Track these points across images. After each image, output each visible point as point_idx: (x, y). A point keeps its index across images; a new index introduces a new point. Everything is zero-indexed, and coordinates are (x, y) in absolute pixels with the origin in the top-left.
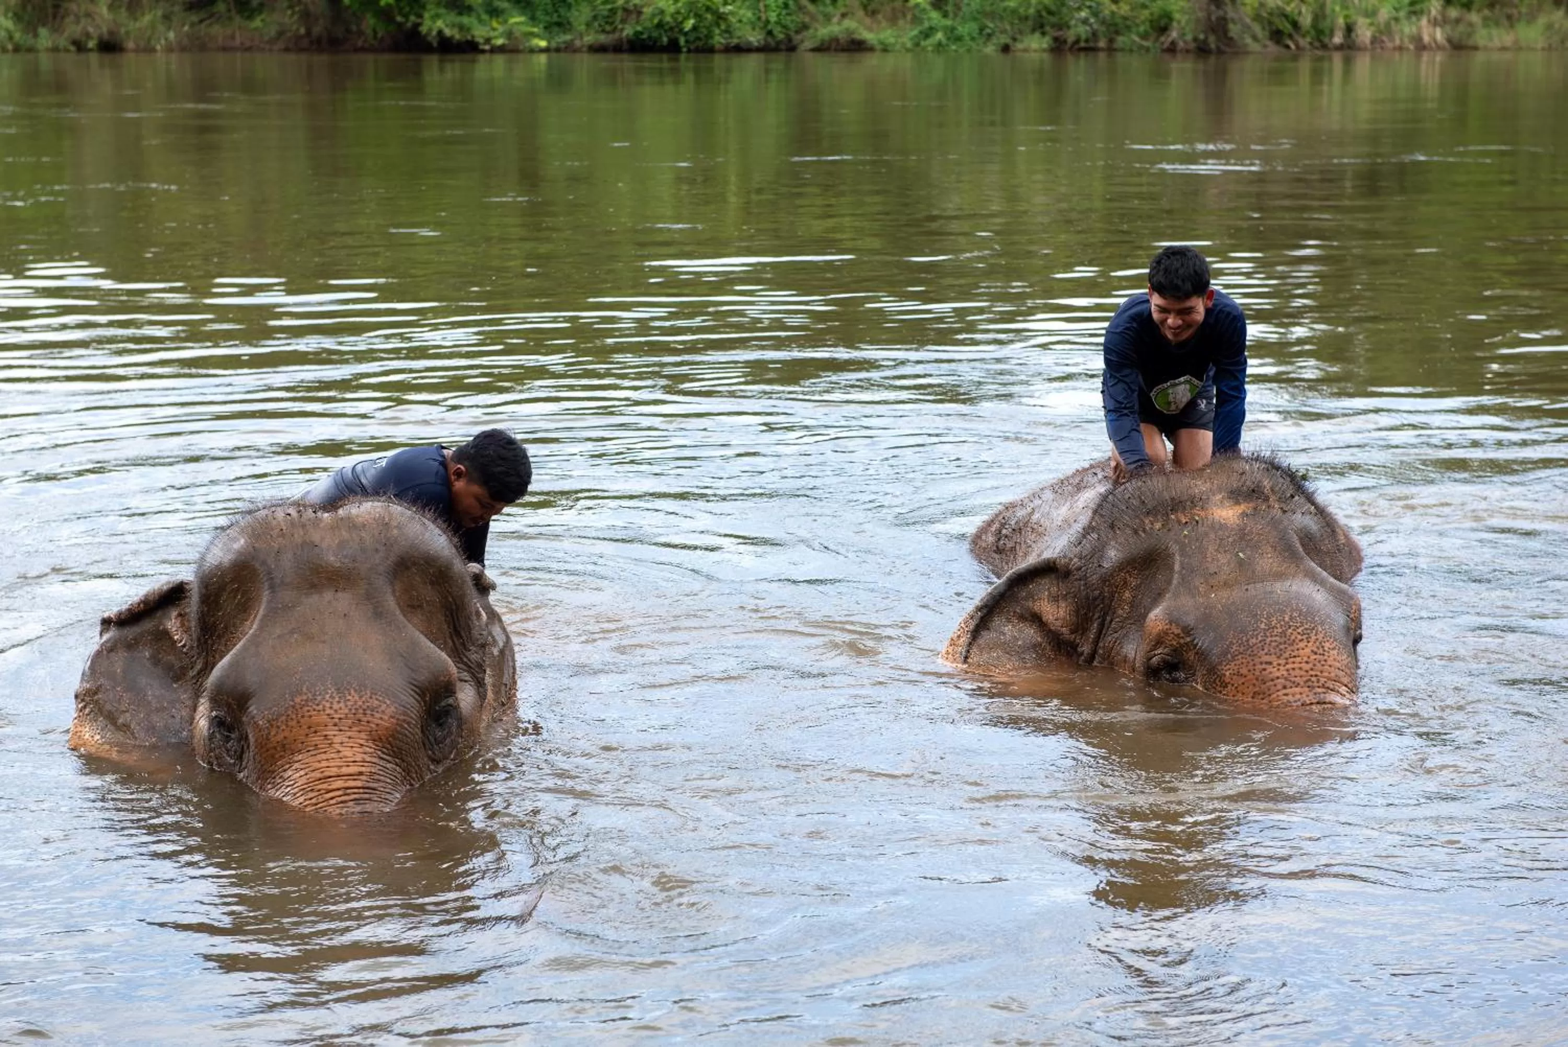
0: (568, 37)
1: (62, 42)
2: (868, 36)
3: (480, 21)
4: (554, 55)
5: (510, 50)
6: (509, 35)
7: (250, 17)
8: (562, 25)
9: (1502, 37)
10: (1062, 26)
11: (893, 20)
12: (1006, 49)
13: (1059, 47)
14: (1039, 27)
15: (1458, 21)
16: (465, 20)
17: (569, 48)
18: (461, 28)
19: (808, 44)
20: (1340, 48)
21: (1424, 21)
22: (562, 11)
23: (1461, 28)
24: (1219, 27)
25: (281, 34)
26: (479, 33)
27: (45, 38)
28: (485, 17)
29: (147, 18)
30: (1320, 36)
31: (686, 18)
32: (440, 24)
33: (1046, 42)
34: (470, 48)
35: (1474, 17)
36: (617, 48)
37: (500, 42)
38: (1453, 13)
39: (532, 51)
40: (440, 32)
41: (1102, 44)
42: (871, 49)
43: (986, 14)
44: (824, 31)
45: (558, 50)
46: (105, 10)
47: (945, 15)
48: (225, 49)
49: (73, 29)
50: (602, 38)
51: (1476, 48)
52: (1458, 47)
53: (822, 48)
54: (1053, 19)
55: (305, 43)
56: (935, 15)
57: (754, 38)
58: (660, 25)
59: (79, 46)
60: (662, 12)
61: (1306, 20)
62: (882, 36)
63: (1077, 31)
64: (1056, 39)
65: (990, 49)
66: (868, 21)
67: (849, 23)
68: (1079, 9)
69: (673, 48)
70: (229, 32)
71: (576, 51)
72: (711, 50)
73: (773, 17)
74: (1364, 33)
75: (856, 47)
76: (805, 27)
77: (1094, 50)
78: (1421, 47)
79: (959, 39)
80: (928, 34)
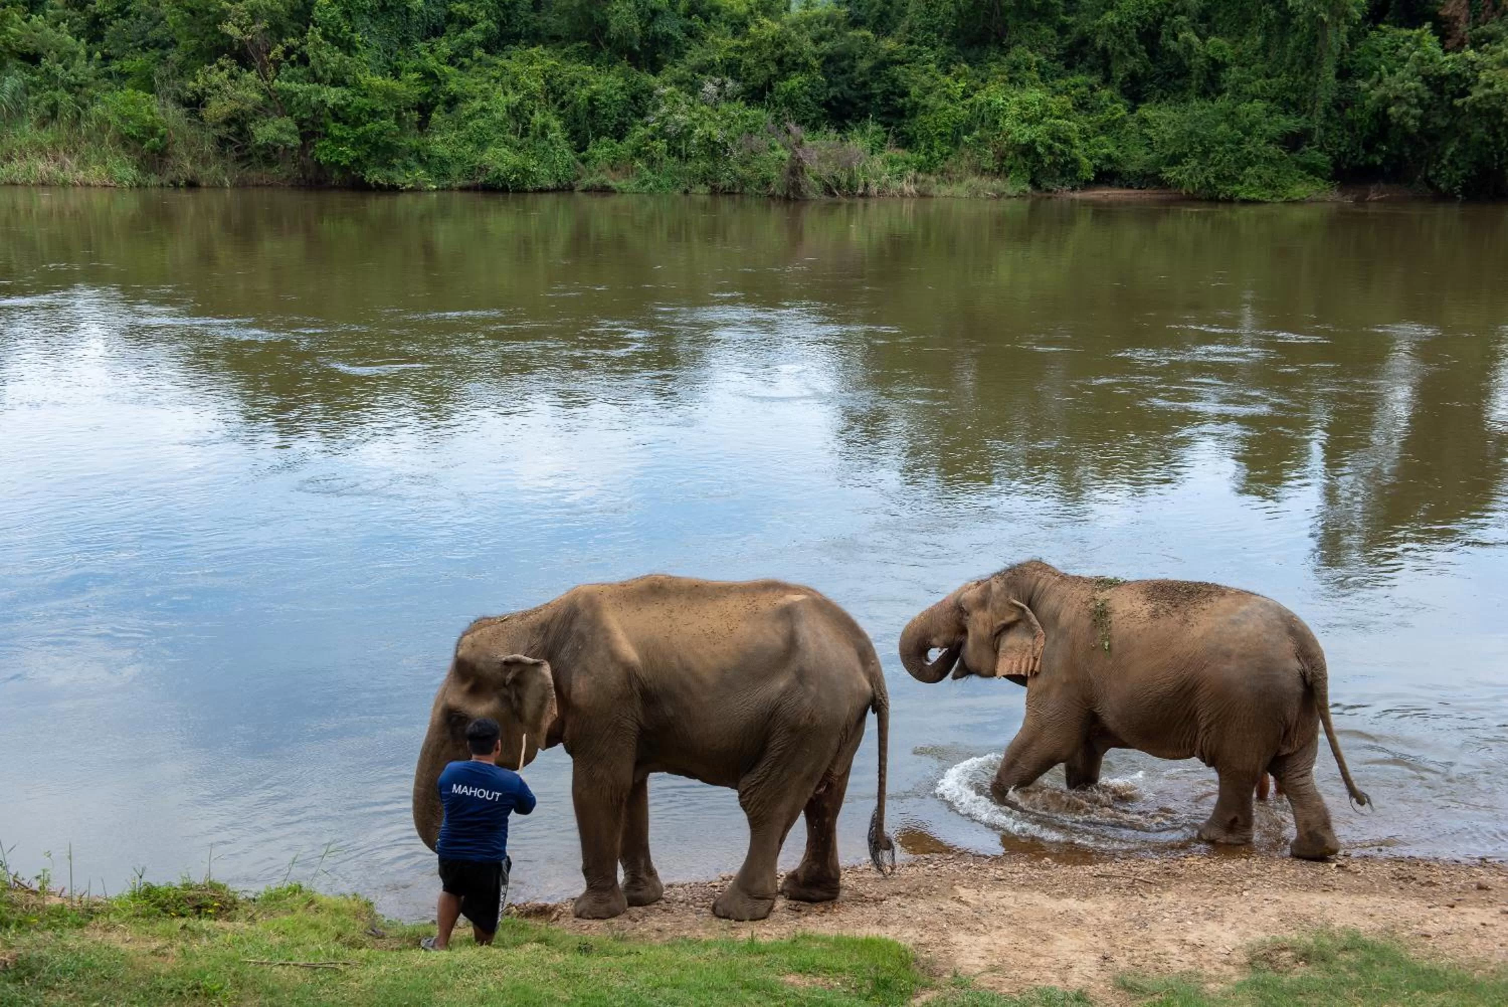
0: (448, 182)
1: (165, 181)
2: (611, 183)
3: (400, 173)
4: (440, 193)
5: (416, 190)
6: (415, 181)
7: (272, 166)
8: (446, 175)
9: (946, 190)
10: (717, 180)
11: (626, 175)
12: (686, 192)
13: (714, 192)
14: (704, 180)
15: (924, 181)
16: (390, 174)
17: (450, 189)
18: (388, 178)
19: (580, 188)
20: (862, 196)
21: (905, 182)
22: (445, 167)
23: (925, 185)
24: (796, 187)
25: (288, 177)
26: (399, 180)
27: (153, 179)
28: (402, 170)
29: (213, 168)
30: (851, 187)
31: (511, 174)
32: (376, 176)
33: (707, 189)
34: (394, 189)
35: (932, 179)
36: (475, 189)
37: (410, 186)
38: (921, 177)
39: (428, 191)
40: (376, 182)
41: (737, 190)
42: (614, 192)
43: (676, 173)
44: (588, 181)
45: (443, 189)
46: (188, 165)
47: (654, 173)
48: (257, 185)
49: (170, 175)
50: (467, 182)
51: (932, 196)
52: (923, 195)
53: (587, 190)
54: (712, 176)
55: (303, 182)
56: (648, 173)
57: (551, 184)
58: (498, 177)
59: (176, 185)
60: (499, 170)
61: (844, 180)
62: (619, 184)
63: (725, 183)
64: (713, 187)
65: (677, 192)
66: (612, 174)
67: (602, 177)
68: (725, 171)
69: (505, 190)
70: (260, 174)
71: (452, 190)
72: (526, 191)
73: (561, 172)
74: (874, 189)
75: (605, 190)
76: (579, 178)
77: (733, 193)
78: (903, 196)
79: (661, 186)
80: (644, 183)
